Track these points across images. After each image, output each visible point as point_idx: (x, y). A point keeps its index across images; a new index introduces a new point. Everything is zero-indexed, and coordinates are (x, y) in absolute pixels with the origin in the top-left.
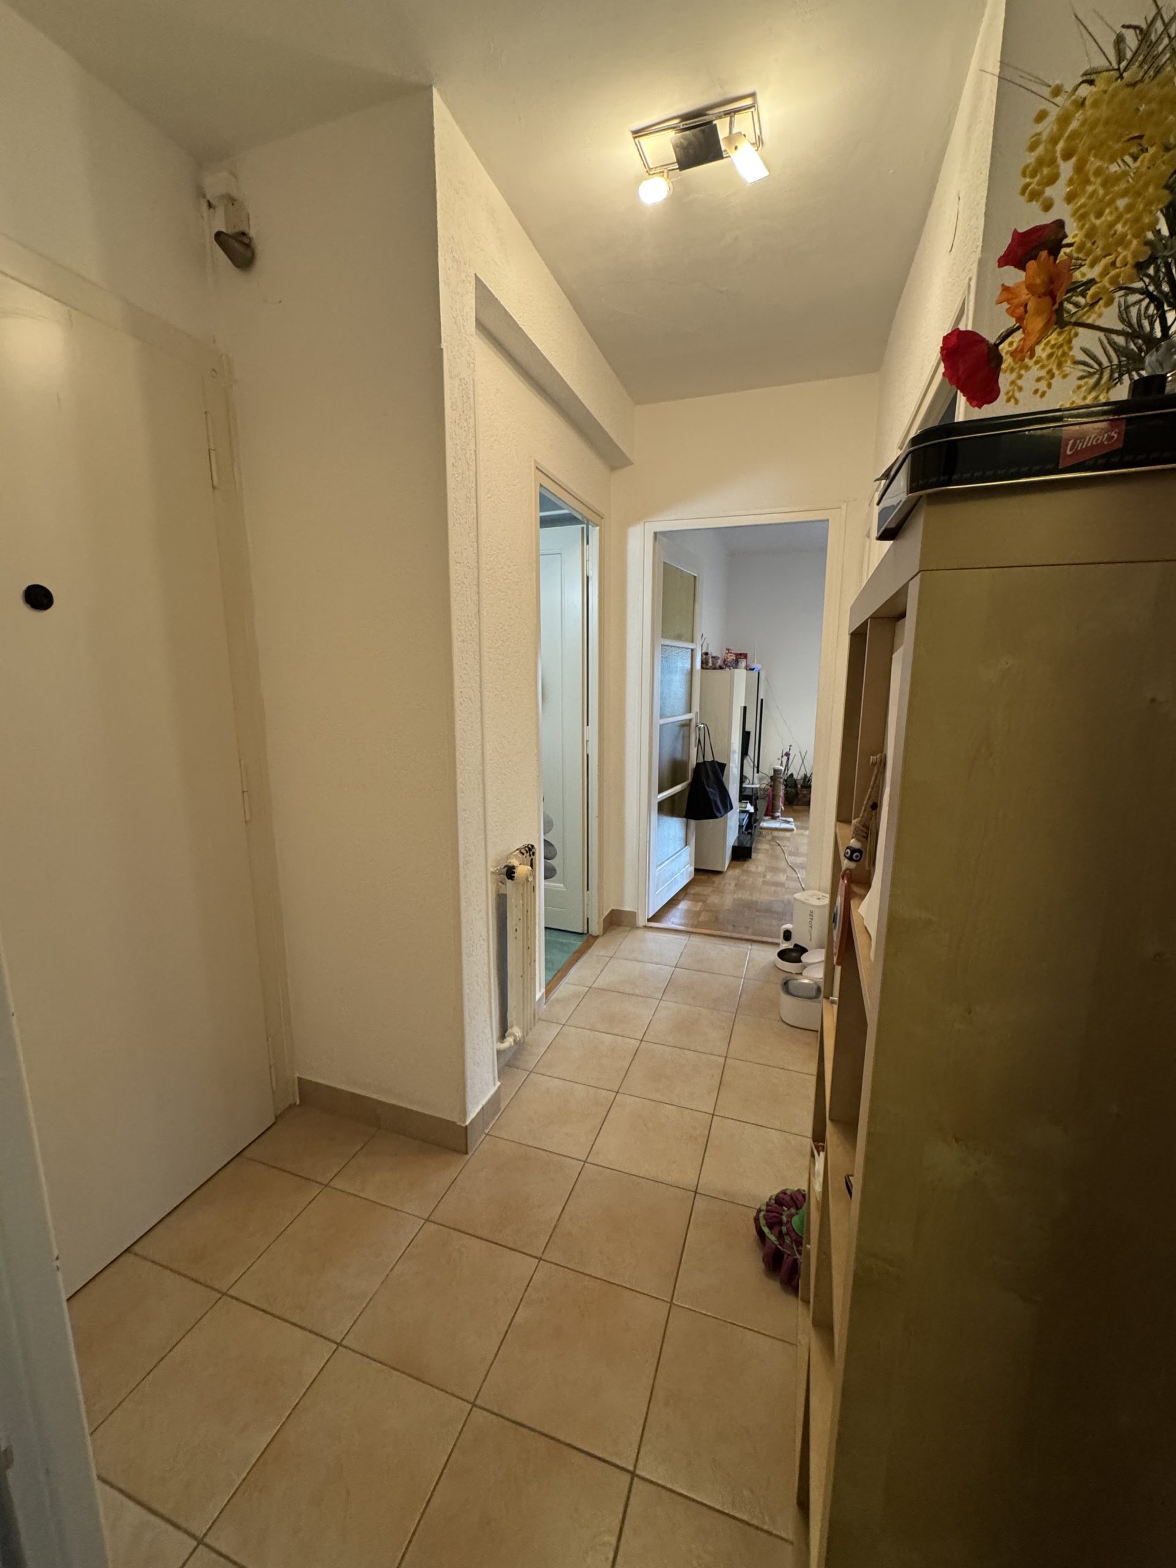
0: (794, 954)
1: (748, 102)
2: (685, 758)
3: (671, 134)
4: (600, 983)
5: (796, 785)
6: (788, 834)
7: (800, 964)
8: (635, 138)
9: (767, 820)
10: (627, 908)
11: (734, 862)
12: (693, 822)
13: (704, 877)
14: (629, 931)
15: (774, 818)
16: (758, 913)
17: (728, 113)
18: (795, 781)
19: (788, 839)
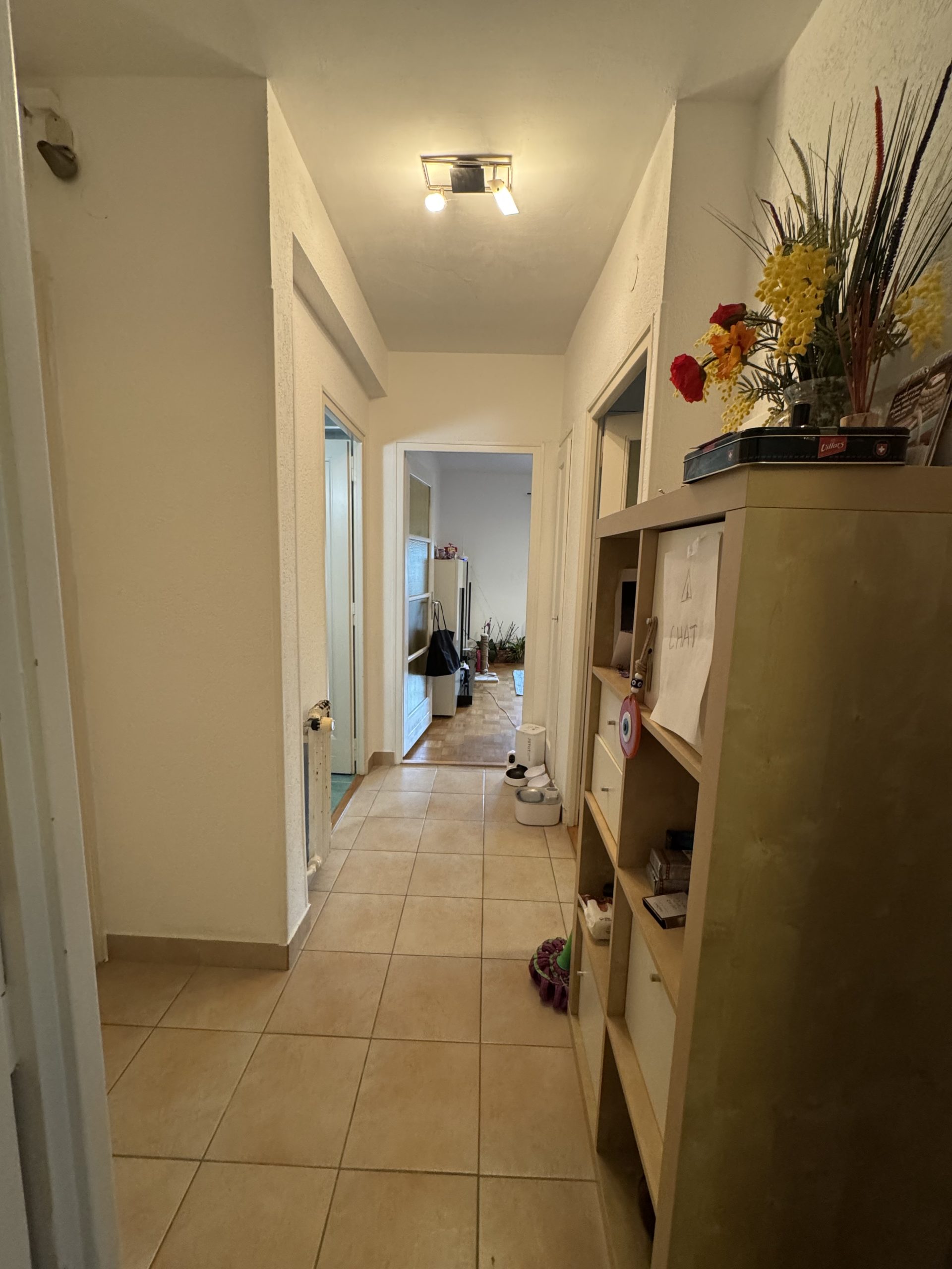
0: (518, 773)
1: (506, 160)
2: (424, 628)
3: (451, 166)
4: (374, 812)
5: (495, 648)
6: (494, 685)
7: (524, 779)
8: (423, 161)
9: (477, 675)
10: (385, 751)
11: (459, 709)
12: (431, 678)
13: (440, 721)
14: (389, 769)
15: (482, 673)
16: (485, 745)
17: (492, 164)
18: (495, 645)
19: (495, 689)
